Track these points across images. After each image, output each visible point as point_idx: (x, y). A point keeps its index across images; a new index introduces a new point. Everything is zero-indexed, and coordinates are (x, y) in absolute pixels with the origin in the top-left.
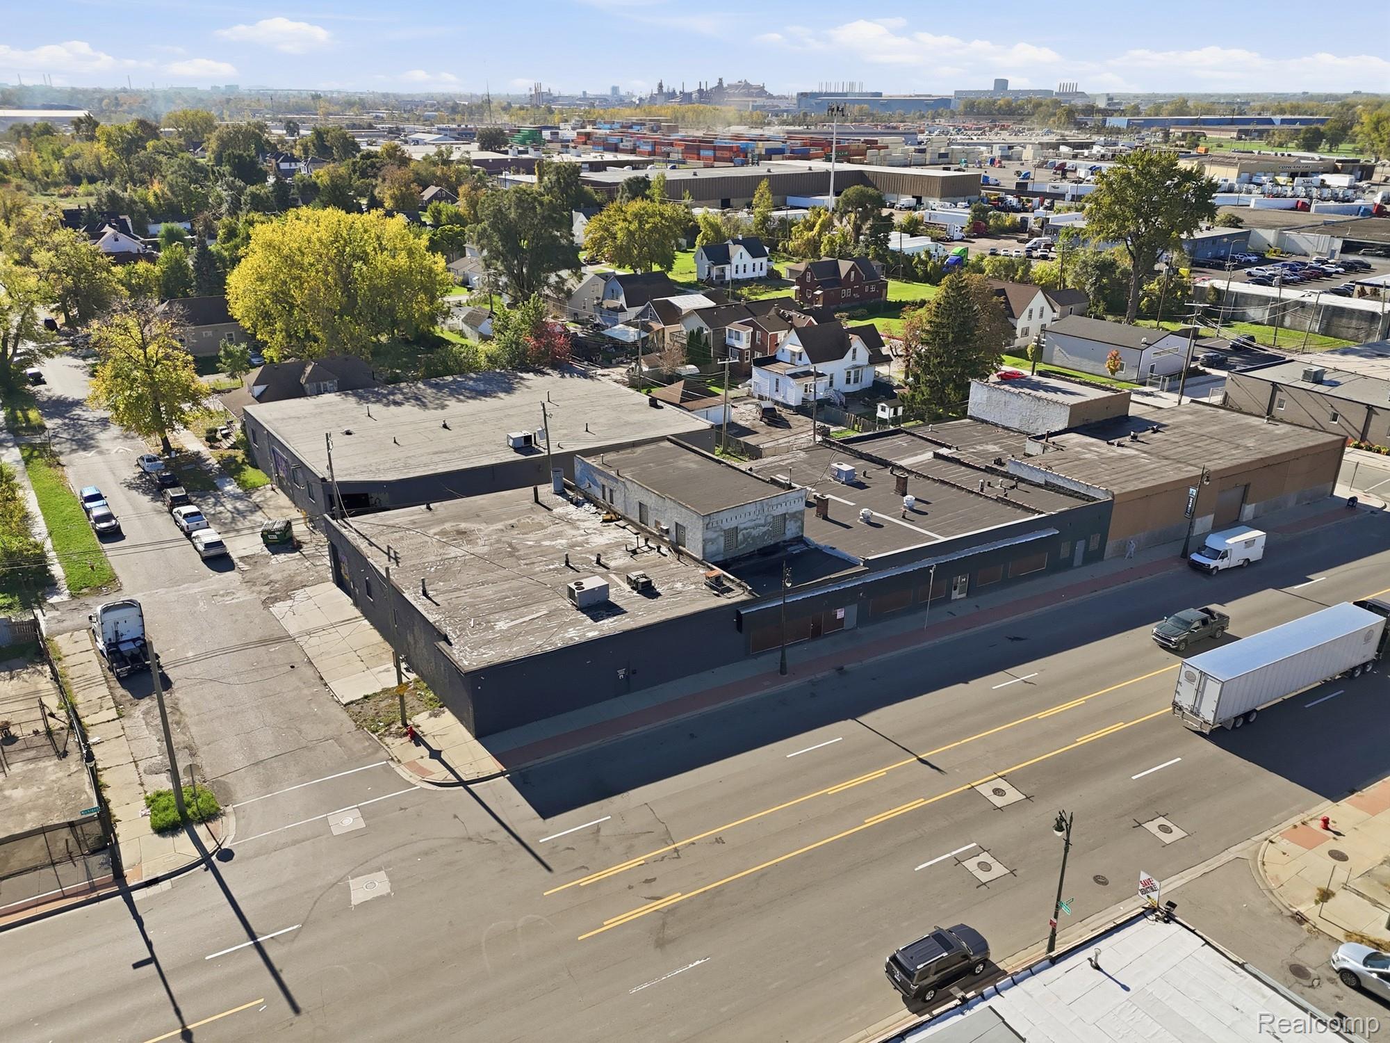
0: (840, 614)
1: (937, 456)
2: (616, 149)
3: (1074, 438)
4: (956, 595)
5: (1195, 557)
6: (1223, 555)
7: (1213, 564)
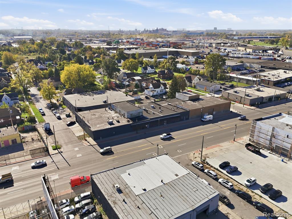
0: (146, 126)
1: (168, 104)
2: (133, 44)
3: (189, 101)
4: (165, 124)
5: (202, 119)
6: (206, 119)
7: (204, 120)
